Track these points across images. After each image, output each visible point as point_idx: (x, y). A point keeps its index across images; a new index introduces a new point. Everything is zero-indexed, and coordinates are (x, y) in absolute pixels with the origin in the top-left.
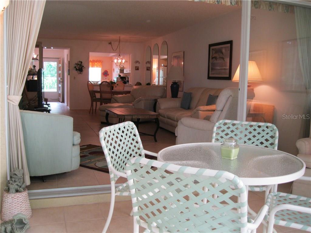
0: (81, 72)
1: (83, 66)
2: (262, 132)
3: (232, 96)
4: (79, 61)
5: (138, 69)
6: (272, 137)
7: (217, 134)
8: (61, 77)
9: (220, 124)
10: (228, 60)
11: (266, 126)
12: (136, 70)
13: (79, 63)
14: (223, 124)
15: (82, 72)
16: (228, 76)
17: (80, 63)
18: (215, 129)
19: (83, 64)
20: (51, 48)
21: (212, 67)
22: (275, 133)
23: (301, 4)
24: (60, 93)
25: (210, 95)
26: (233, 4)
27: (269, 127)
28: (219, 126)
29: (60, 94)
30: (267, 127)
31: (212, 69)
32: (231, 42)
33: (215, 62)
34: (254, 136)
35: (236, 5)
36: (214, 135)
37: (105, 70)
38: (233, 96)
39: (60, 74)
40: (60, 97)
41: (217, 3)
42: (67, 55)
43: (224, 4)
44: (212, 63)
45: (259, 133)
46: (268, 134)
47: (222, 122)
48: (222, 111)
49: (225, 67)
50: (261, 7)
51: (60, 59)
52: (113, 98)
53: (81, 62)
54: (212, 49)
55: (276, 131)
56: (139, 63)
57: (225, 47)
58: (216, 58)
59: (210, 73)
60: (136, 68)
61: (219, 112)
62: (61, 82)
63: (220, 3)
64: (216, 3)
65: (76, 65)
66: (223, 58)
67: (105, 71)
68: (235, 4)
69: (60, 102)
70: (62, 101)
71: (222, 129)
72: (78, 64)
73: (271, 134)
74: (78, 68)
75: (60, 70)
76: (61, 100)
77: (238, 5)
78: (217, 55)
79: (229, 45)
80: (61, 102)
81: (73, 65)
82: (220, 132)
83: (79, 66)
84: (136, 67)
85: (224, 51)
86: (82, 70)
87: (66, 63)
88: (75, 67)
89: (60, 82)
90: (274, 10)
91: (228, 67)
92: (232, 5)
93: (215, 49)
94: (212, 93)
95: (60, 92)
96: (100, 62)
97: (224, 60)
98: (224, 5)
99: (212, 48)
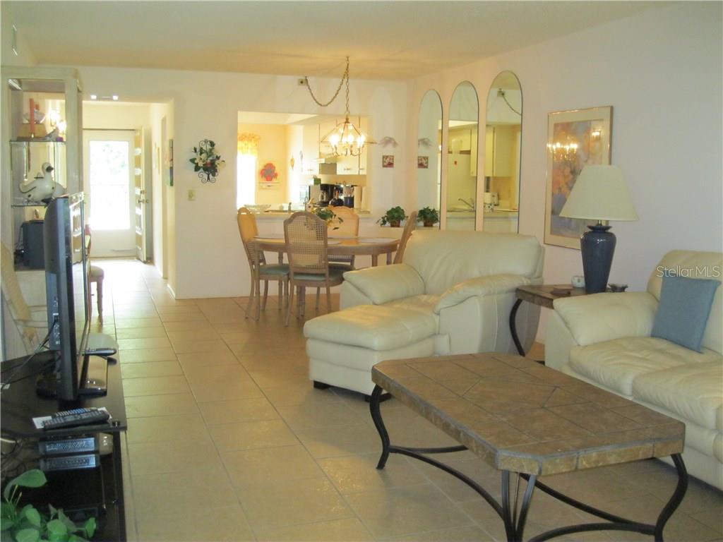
0: (211, 176)
1: (218, 158)
4: (206, 141)
5: (390, 165)
8: (143, 188)
12: (384, 166)
13: (204, 148)
15: (214, 175)
17: (209, 147)
19: (218, 150)
20: (111, 99)
24: (140, 234)
29: (139, 238)
37: (267, 162)
39: (138, 178)
40: (141, 246)
42: (164, 121)
51: (139, 134)
52: (350, 282)
53: (212, 144)
56: (395, 144)
60: (384, 162)
62: (143, 201)
65: (195, 154)
67: (265, 166)
69: (139, 259)
70: (147, 258)
72: (201, 149)
74: (201, 164)
75: (138, 165)
76: (144, 256)
80: (145, 262)
81: (185, 154)
83: (204, 156)
84: (385, 157)
86: (216, 171)
87: (159, 145)
88: (193, 161)
89: (139, 202)
95: (141, 231)
96: (253, 140)
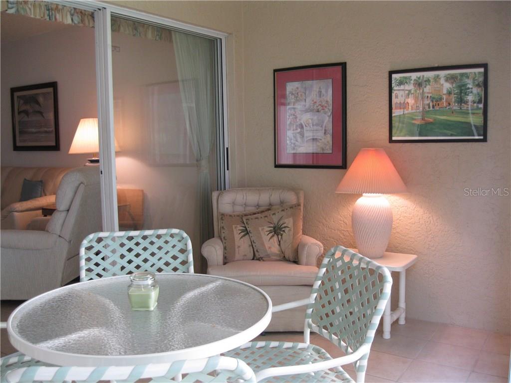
2: (165, 244)
3: (84, 184)
6: (182, 251)
7: (88, 260)
9: (91, 241)
10: (51, 116)
11: (170, 235)
14: (95, 240)
16: (53, 144)
18: (83, 251)
21: (19, 129)
22: (186, 244)
23: (180, 27)
25: (25, 179)
26: (76, 22)
27: (174, 236)
28: (89, 245)
30: (172, 236)
31: (21, 132)
32: (54, 85)
33: (26, 119)
34: (153, 254)
35: (81, 25)
36: (83, 263)
38: (86, 184)
41: (48, 20)
43: (61, 20)
44: (19, 122)
45: (160, 248)
46: (174, 246)
47: (93, 238)
48: (68, 211)
49: (46, 129)
50: (122, 29)
54: (18, 97)
55: (187, 241)
57: (44, 94)
58: (26, 113)
59: (17, 138)
61: (64, 214)
63: (54, 19)
64: (45, 19)
66: (41, 113)
68: (79, 23)
71: (95, 250)
73: (180, 246)
77: (84, 24)
78: (27, 107)
79: (51, 90)
82: (93, 256)
85: (41, 99)
90: (140, 35)
91: (53, 128)
92: (75, 24)
93: (25, 96)
94: (29, 176)
97: (43, 117)
98: (60, 22)
99: (16, 94)
